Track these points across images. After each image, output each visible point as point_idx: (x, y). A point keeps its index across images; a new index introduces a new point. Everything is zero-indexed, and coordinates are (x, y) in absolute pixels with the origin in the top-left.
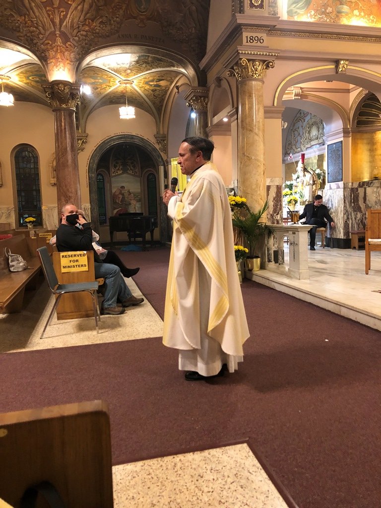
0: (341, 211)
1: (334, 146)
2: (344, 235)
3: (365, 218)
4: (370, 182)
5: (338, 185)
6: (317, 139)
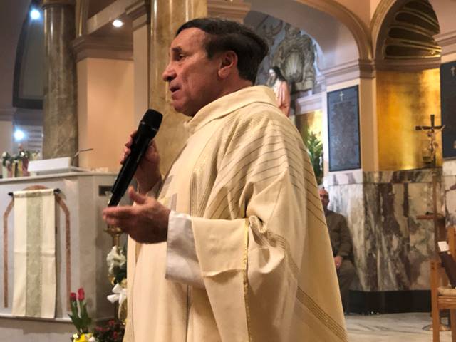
0: (359, 232)
1: (342, 95)
2: (368, 284)
3: (408, 246)
4: (415, 171)
5: (351, 176)
6: (301, 80)
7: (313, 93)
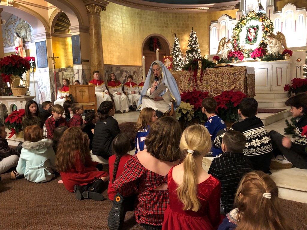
0: (49, 87)
4: (66, 68)
5: (45, 70)
6: (26, 38)
7: (31, 43)
